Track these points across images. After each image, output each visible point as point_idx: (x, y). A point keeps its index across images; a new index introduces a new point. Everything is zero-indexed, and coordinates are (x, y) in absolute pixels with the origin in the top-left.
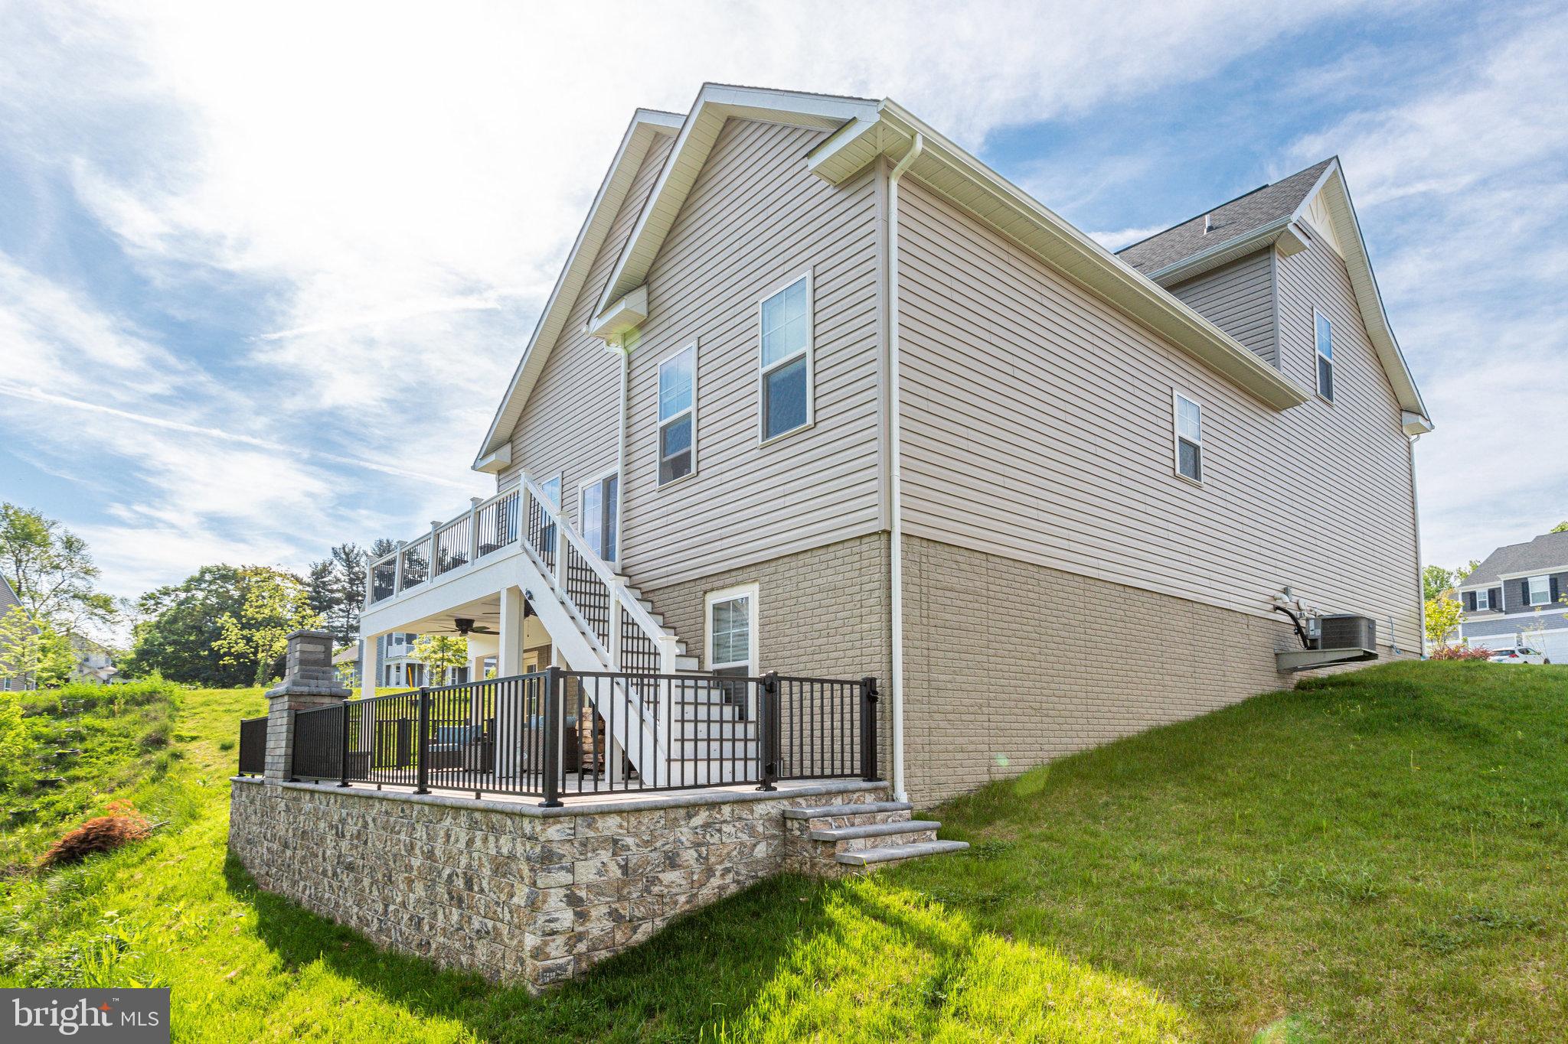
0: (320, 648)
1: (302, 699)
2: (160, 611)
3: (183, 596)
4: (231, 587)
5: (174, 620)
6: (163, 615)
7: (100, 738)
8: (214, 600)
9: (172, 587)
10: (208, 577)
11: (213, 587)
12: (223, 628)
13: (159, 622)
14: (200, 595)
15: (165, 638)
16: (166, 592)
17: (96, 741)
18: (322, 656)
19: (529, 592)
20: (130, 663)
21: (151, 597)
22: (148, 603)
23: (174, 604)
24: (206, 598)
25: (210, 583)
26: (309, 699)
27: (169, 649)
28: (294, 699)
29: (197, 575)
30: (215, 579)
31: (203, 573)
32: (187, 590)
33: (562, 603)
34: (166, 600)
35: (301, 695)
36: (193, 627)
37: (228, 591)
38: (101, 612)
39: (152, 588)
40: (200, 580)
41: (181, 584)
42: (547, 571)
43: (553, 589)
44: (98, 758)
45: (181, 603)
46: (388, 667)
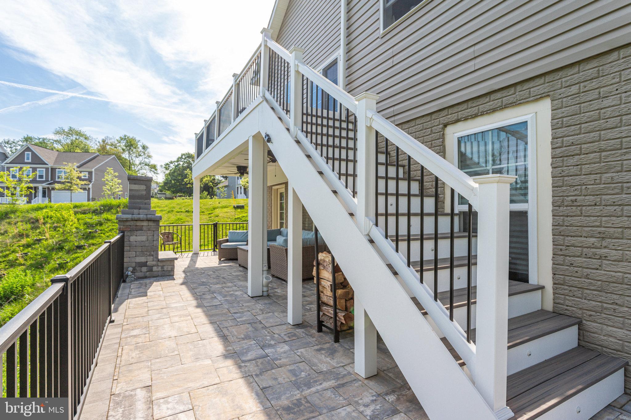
0: (143, 187)
1: (128, 224)
2: (170, 169)
3: (176, 164)
4: (191, 160)
5: (174, 172)
6: (171, 170)
7: (110, 224)
8: (186, 165)
9: (173, 161)
10: (184, 157)
11: (185, 160)
12: (187, 174)
13: (170, 173)
14: (181, 163)
15: (171, 178)
16: (171, 163)
17: (107, 225)
18: (144, 193)
19: (268, 135)
20: (162, 187)
21: (167, 164)
22: (167, 166)
23: (174, 167)
24: (183, 164)
25: (185, 159)
26: (132, 223)
27: (173, 182)
28: (122, 224)
29: (180, 156)
30: (186, 157)
31: (182, 156)
32: (178, 161)
33: (298, 142)
34: (172, 165)
35: (127, 221)
36: (180, 174)
37: (190, 162)
38: (153, 170)
39: (168, 161)
40: (181, 158)
41: (175, 159)
42: (283, 113)
43: (288, 130)
44: (104, 234)
45: (176, 166)
46: (238, 188)
